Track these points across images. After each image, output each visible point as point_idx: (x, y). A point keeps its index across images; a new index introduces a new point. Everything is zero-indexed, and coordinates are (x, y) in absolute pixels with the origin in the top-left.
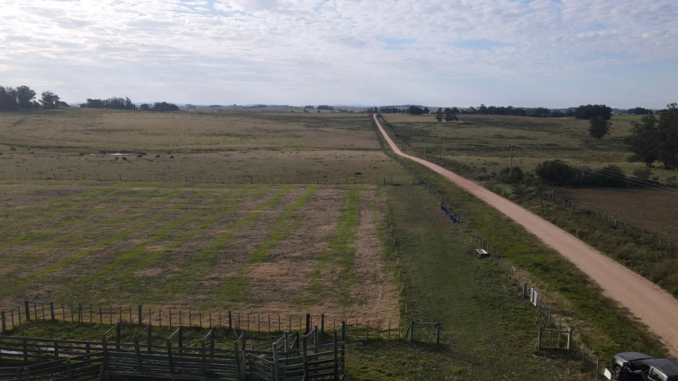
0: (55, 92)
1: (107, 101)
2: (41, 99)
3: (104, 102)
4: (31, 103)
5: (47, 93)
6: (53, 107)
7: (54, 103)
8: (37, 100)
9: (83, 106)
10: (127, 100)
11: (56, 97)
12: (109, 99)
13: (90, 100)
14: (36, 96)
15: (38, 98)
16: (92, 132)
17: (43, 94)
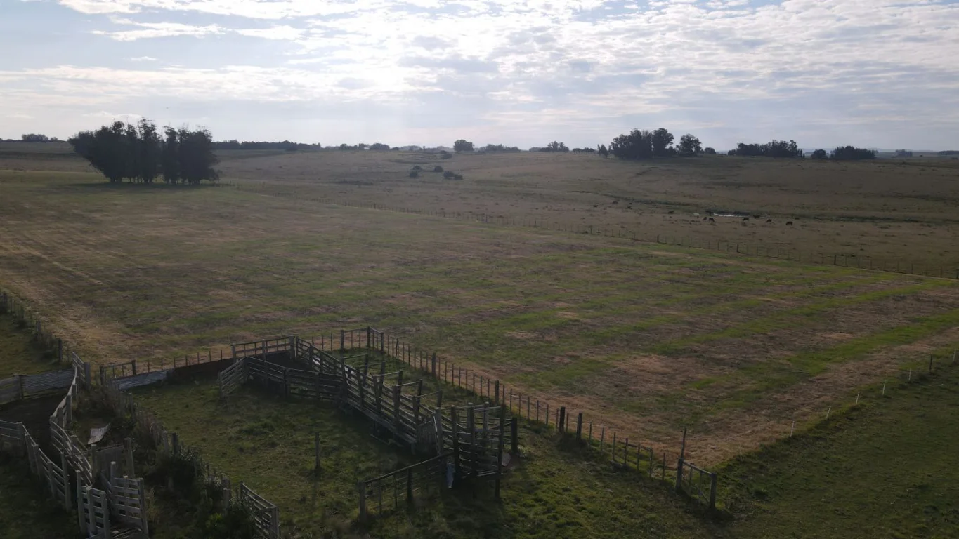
0: (697, 136)
1: (766, 146)
2: (679, 145)
3: (762, 147)
4: (667, 150)
5: (687, 137)
6: (693, 154)
7: (693, 149)
8: (674, 146)
9: (731, 153)
10: (791, 145)
11: (697, 142)
12: (770, 143)
13: (741, 145)
14: (673, 141)
15: (676, 143)
16: (716, 187)
17: (682, 139)
